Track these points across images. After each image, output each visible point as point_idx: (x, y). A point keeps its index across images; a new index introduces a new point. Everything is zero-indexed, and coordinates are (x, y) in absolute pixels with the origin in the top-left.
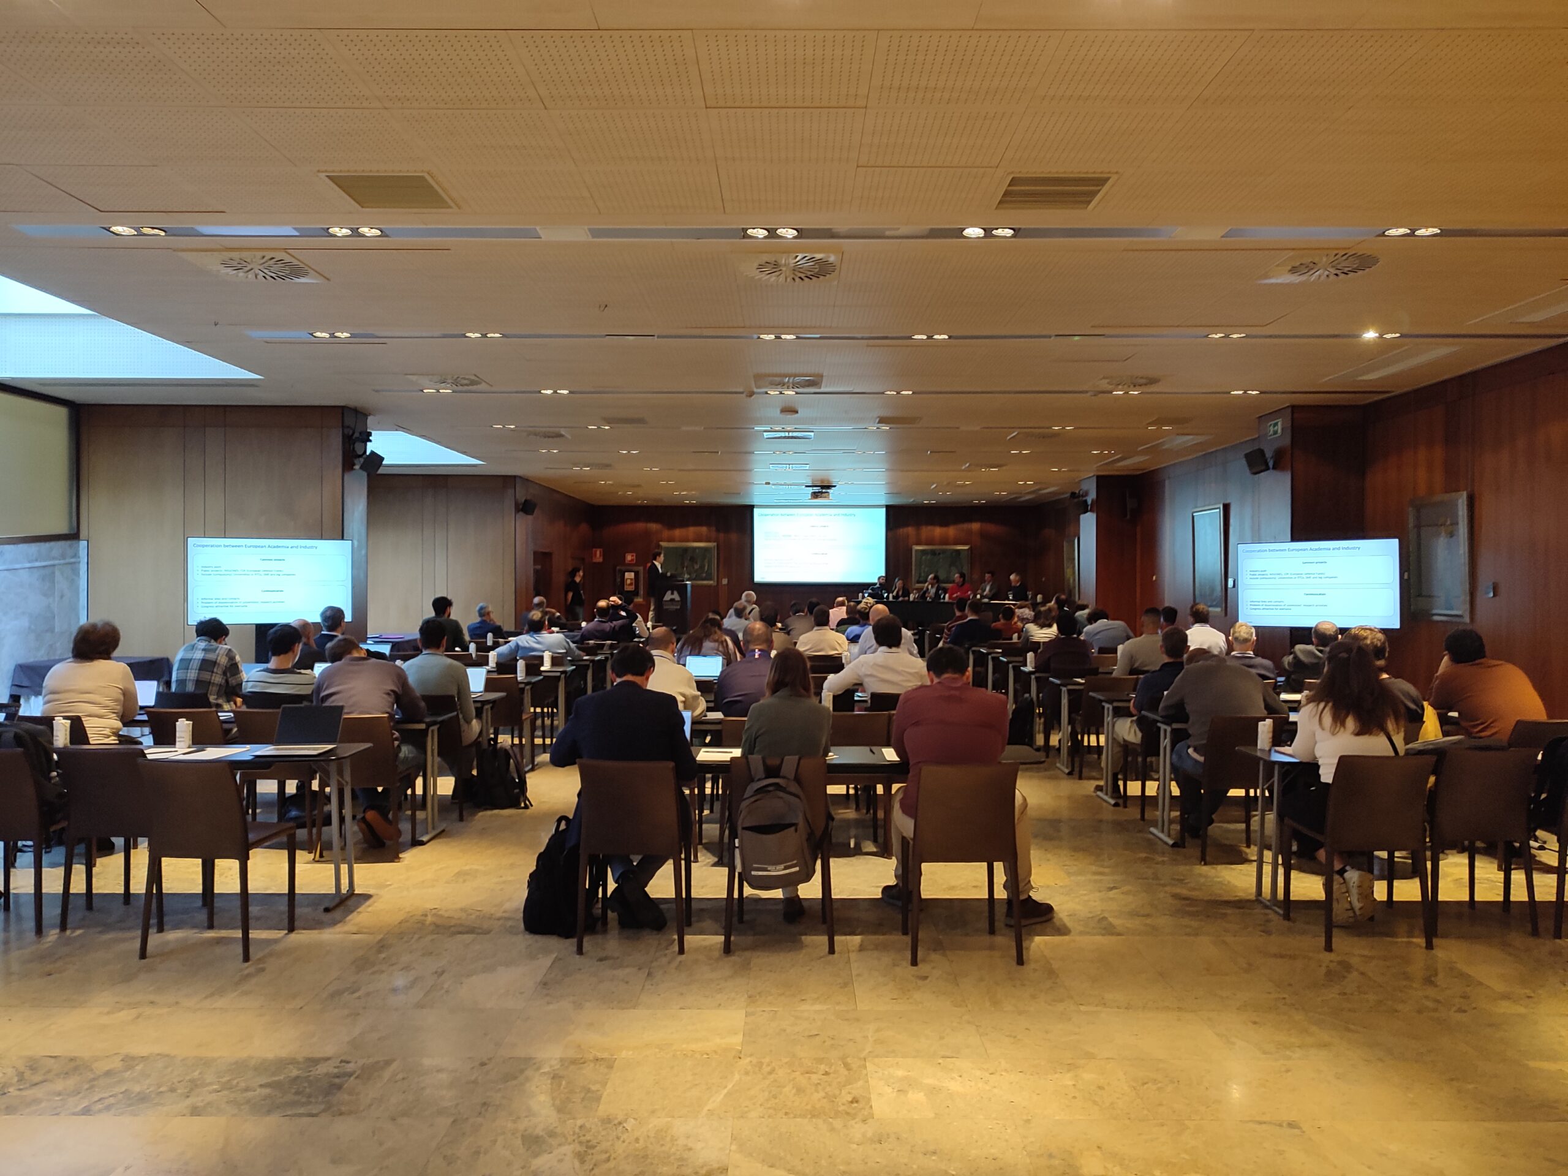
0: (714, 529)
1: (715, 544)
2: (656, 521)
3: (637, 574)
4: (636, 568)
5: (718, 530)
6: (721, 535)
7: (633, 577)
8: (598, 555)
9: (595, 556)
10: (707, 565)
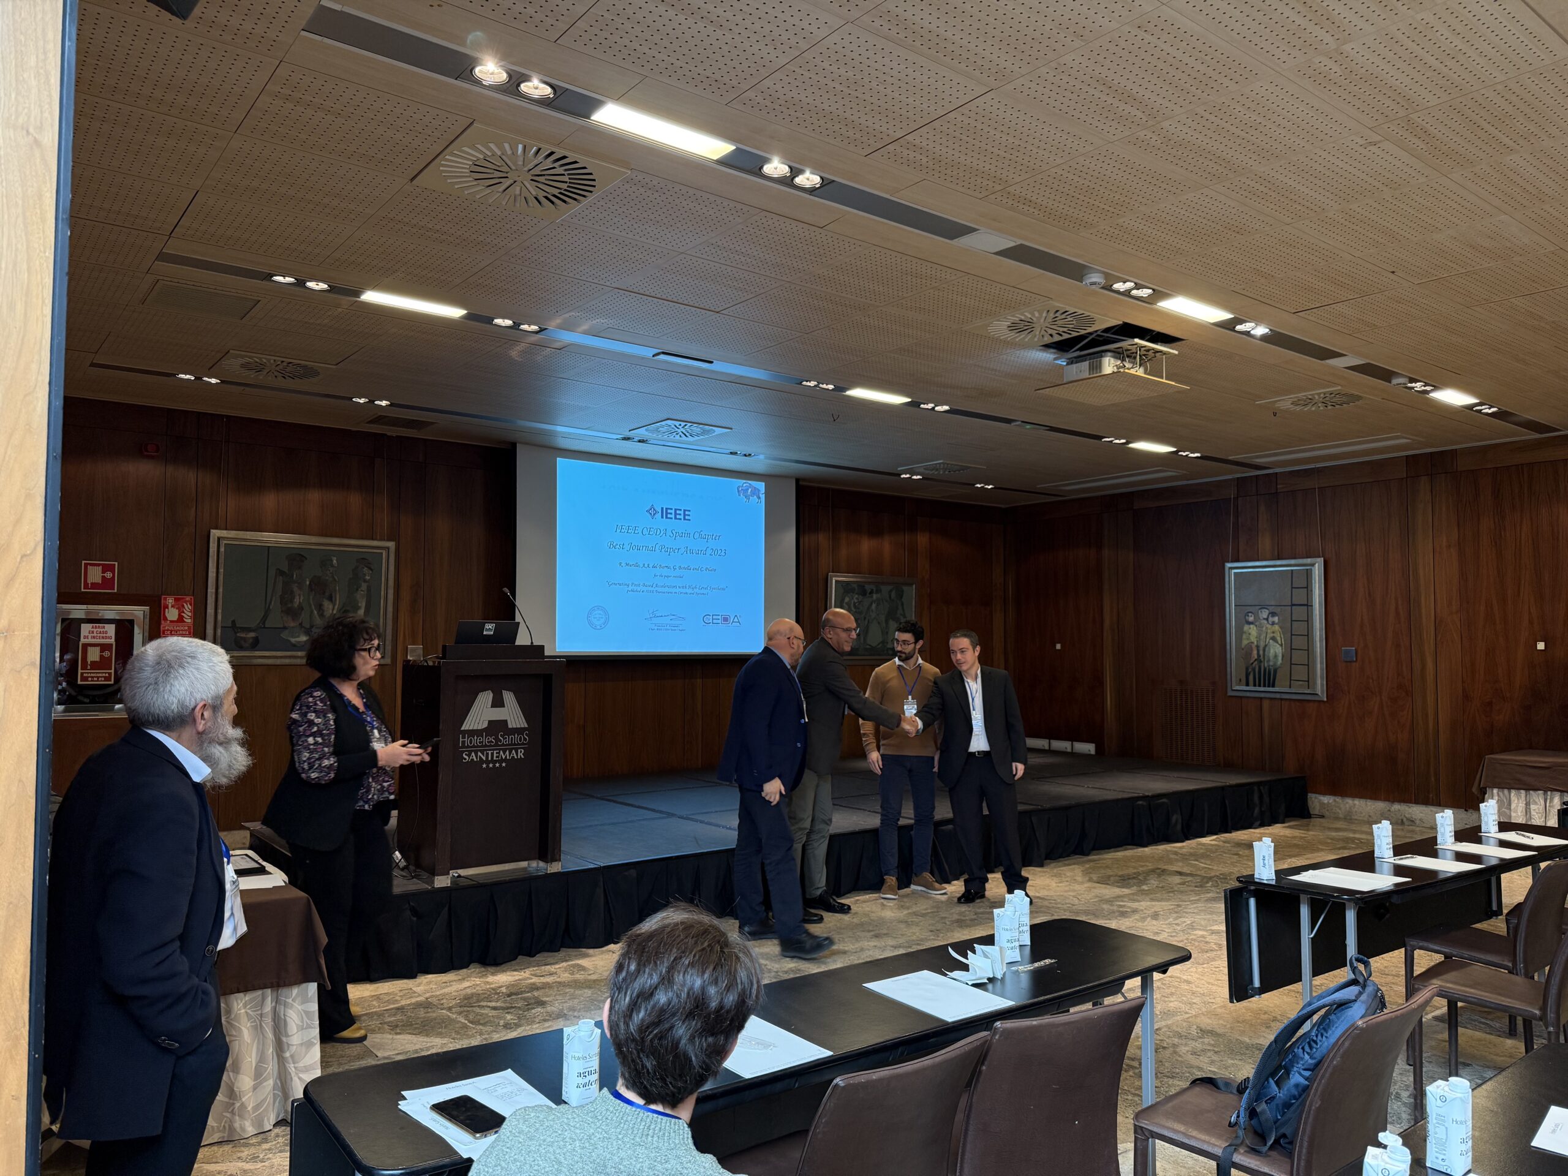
0: (384, 501)
1: (391, 545)
5: (397, 507)
6: (406, 521)
7: (113, 641)
10: (363, 604)
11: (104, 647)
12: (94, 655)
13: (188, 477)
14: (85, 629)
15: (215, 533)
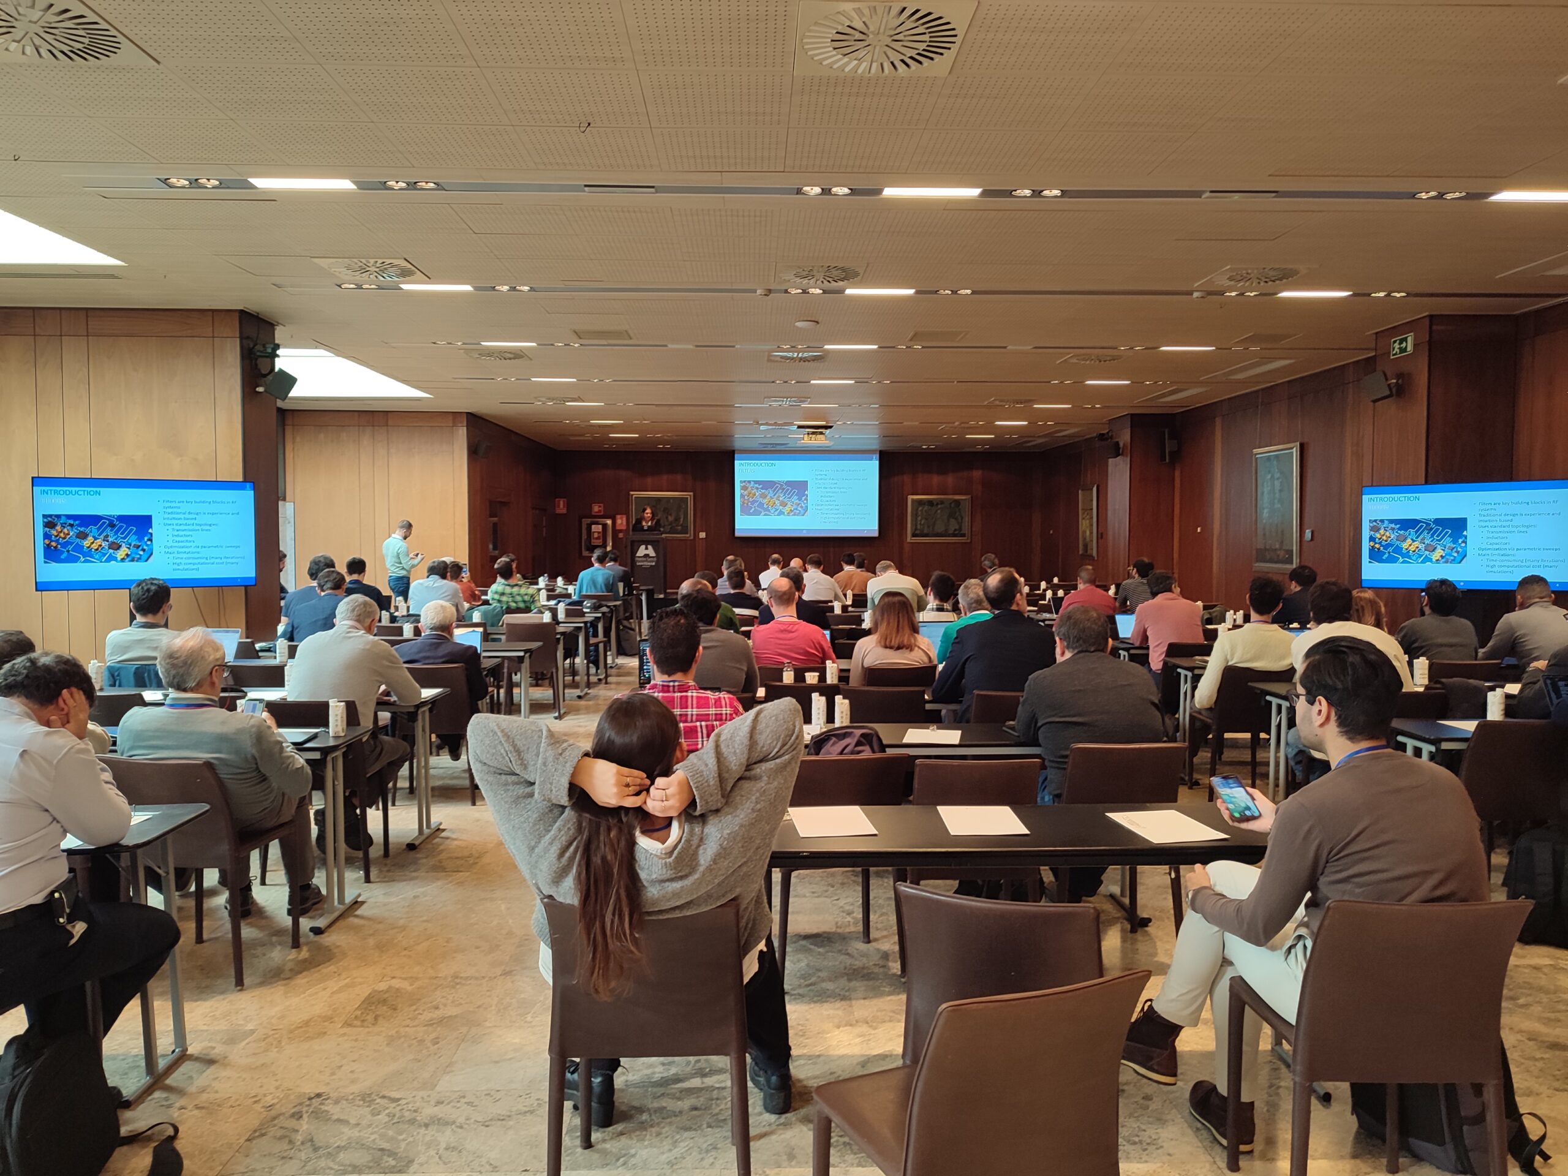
0: (689, 476)
1: (692, 494)
2: (626, 468)
3: (604, 527)
4: (604, 521)
5: (695, 479)
6: (699, 485)
7: (600, 530)
8: (561, 506)
9: (559, 506)
10: (682, 517)
11: (599, 533)
12: (596, 535)
13: (623, 474)
14: (593, 526)
15: (632, 493)
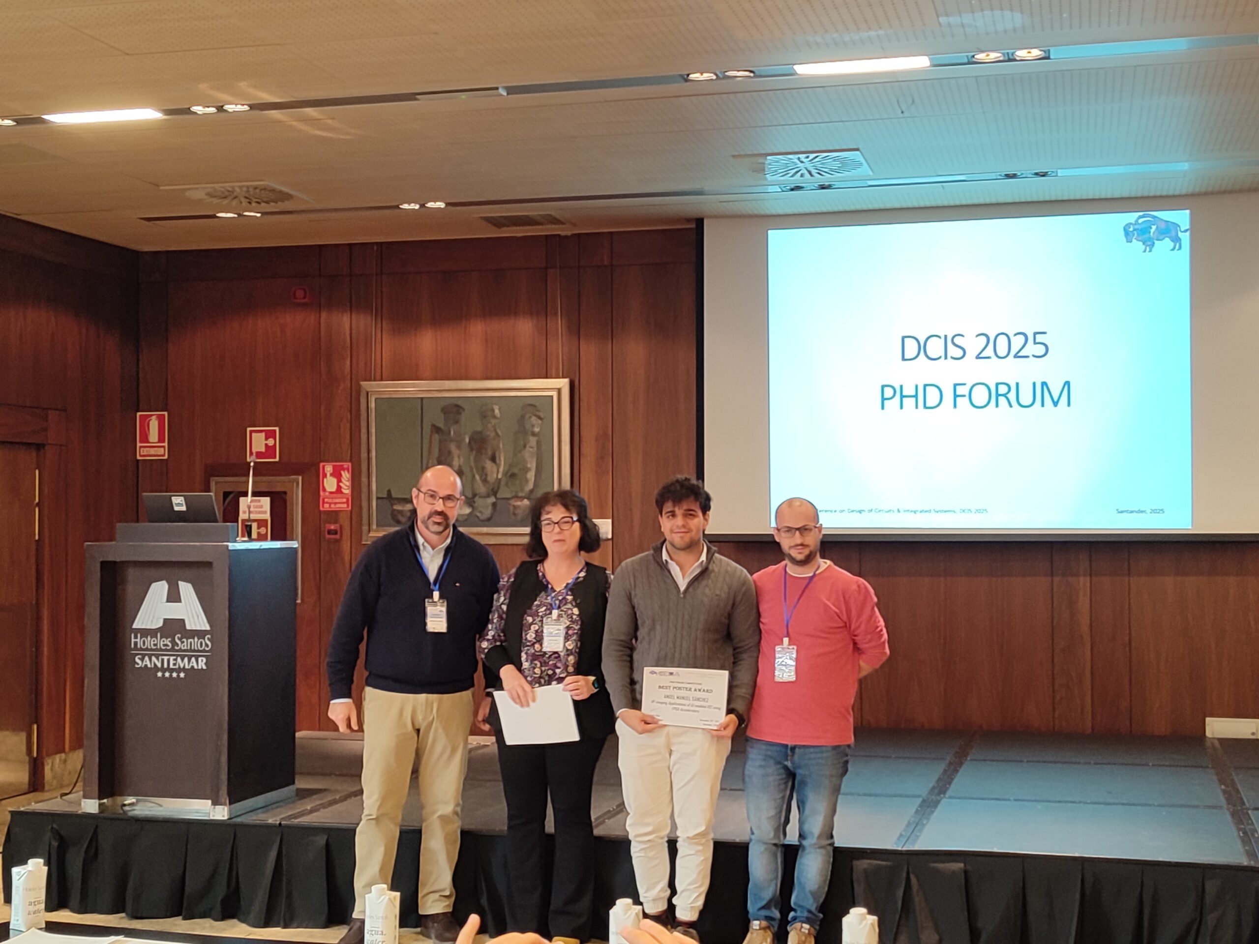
0: (559, 325)
1: (566, 385)
2: (354, 304)
3: (279, 503)
4: (279, 483)
5: (576, 330)
6: (590, 351)
7: (267, 516)
8: (154, 436)
9: (145, 438)
10: (532, 465)
11: (261, 523)
13: (342, 322)
14: (244, 502)
15: (368, 387)
